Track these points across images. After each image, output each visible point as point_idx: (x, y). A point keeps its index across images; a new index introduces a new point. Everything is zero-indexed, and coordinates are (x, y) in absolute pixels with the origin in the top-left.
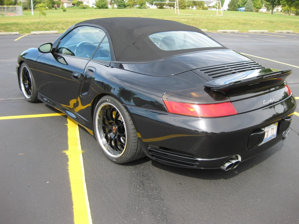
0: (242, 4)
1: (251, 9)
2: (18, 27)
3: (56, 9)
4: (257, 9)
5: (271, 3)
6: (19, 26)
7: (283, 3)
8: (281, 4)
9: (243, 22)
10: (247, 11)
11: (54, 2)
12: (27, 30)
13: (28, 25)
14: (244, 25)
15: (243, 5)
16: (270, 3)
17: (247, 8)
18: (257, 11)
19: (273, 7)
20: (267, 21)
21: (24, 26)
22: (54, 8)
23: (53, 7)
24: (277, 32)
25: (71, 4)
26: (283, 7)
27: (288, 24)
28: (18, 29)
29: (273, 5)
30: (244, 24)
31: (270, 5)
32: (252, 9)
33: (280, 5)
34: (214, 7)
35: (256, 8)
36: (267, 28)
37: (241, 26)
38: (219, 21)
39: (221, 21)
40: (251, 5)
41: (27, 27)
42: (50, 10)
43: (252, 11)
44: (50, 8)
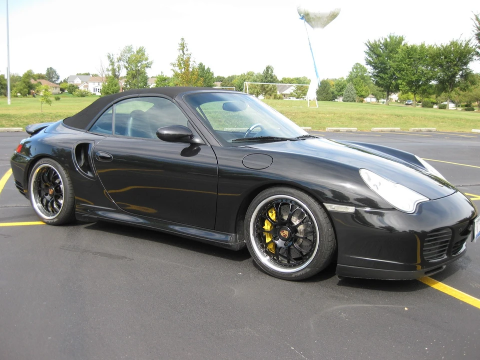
0: (336, 90)
1: (353, 98)
2: (12, 121)
3: (34, 96)
4: (361, 98)
5: (385, 89)
6: (13, 119)
7: (404, 89)
8: (399, 90)
9: (357, 116)
10: (347, 101)
11: (32, 85)
12: (26, 125)
13: (26, 117)
14: (360, 121)
15: (338, 92)
16: (383, 89)
17: (346, 96)
18: (362, 101)
19: (388, 95)
20: (392, 115)
21: (21, 120)
22: (31, 96)
23: (29, 93)
24: (414, 130)
25: (59, 89)
26: (403, 94)
27: (423, 119)
28: (12, 124)
29: (388, 93)
30: (359, 119)
31: (383, 91)
32: (355, 97)
33: (399, 92)
34: (291, 95)
35: (359, 97)
36: (395, 125)
37: (356, 122)
38: (321, 115)
39: (323, 115)
40: (352, 92)
41: (26, 121)
42: (25, 99)
43: (355, 101)
44: (24, 95)
